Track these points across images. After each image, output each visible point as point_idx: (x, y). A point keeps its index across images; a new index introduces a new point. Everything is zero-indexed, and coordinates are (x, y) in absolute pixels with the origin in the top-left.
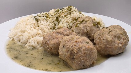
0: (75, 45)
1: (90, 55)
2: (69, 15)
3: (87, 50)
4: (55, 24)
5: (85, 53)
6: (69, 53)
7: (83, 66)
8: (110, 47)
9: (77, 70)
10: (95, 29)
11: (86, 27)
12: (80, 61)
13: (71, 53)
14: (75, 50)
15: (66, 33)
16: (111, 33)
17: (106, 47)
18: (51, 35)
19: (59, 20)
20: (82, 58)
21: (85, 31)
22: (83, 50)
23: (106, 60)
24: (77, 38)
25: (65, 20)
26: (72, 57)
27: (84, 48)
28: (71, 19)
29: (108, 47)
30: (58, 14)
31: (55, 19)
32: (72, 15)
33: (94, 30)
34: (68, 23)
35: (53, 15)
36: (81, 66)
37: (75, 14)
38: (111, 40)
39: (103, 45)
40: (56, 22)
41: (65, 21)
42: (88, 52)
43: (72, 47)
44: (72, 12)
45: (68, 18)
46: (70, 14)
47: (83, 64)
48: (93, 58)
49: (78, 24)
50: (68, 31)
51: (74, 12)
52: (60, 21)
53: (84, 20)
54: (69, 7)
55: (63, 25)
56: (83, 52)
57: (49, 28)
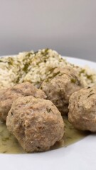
0: (28, 114)
1: (49, 132)
2: (43, 63)
3: (45, 123)
4: (21, 75)
5: (40, 128)
6: (17, 125)
7: (38, 148)
8: (87, 120)
9: (29, 152)
10: (74, 88)
11: (60, 84)
12: (32, 140)
13: (21, 126)
14: (26, 121)
15: (25, 91)
16: (91, 97)
17: (81, 119)
18: (4, 93)
19: (29, 68)
20: (35, 136)
21: (58, 89)
22: (39, 122)
23: (82, 139)
24: (34, 103)
25: (36, 70)
26: (21, 132)
27: (40, 119)
28: (45, 68)
29: (84, 120)
30: (29, 60)
31: (22, 66)
32: (48, 62)
33: (71, 88)
34: (40, 74)
35: (21, 60)
36: (35, 148)
37: (51, 62)
38: (89, 109)
39: (78, 116)
40: (22, 72)
41: (36, 72)
42: (47, 126)
43: (23, 115)
44: (48, 58)
45: (41, 67)
46: (45, 61)
47: (38, 145)
48: (56, 136)
49: (50, 78)
50: (29, 89)
51: (51, 58)
52: (29, 70)
53: (59, 73)
54: (46, 51)
55: (32, 77)
56: (38, 125)
57: (10, 80)
